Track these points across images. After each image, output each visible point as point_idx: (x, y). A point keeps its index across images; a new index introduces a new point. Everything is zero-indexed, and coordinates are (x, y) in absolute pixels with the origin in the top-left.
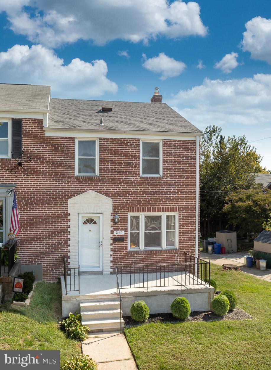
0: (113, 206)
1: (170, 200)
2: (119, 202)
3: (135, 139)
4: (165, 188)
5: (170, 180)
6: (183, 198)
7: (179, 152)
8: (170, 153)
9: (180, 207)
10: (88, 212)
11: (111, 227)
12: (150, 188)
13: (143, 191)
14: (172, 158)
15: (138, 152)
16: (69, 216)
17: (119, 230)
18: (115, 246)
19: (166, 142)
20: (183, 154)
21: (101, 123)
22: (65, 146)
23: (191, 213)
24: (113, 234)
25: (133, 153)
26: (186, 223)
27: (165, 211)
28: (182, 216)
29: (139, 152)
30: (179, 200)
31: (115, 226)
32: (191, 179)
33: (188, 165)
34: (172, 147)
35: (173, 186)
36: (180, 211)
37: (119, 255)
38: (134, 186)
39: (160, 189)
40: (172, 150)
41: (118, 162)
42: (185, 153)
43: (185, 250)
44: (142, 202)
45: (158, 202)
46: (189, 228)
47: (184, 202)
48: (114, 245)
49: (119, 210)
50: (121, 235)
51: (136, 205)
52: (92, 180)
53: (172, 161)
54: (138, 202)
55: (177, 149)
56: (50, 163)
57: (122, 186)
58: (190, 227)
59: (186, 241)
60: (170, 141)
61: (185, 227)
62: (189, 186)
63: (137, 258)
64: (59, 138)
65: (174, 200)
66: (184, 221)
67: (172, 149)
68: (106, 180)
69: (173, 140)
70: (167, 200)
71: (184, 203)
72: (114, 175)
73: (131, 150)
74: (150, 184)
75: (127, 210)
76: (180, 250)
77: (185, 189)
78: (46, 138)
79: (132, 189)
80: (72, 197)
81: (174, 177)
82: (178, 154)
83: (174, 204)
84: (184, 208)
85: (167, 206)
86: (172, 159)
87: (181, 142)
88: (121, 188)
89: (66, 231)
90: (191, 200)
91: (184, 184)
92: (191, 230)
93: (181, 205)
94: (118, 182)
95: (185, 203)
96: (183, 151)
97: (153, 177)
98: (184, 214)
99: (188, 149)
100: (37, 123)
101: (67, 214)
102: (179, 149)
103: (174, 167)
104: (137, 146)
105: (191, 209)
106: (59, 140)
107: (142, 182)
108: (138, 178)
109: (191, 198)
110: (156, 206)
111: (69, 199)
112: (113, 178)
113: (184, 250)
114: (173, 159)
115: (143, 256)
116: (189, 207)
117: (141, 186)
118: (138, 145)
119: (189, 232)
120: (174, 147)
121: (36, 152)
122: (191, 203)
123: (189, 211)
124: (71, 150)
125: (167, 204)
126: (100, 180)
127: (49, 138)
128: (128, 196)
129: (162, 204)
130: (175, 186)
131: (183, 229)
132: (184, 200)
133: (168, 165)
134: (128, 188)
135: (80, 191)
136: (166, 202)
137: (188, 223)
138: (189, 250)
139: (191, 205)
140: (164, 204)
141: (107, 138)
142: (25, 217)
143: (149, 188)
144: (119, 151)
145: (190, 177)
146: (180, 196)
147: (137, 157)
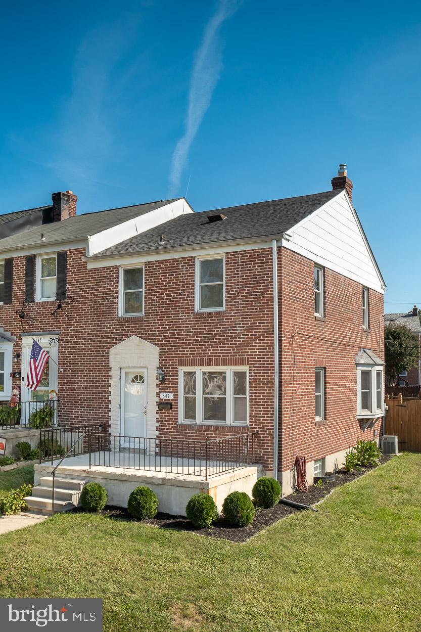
0: (159, 357)
1: (235, 347)
2: (167, 352)
3: (188, 257)
4: (228, 328)
5: (236, 316)
6: (255, 343)
7: (248, 270)
8: (236, 272)
9: (250, 358)
10: (130, 366)
11: (157, 387)
12: (208, 329)
13: (197, 334)
14: (238, 279)
15: (192, 276)
16: (111, 371)
17: (166, 392)
18: (162, 416)
19: (229, 256)
20: (255, 272)
21: (161, 241)
22: (108, 279)
23: (268, 367)
24: (159, 397)
25: (185, 278)
26: (260, 384)
27: (229, 365)
28: (253, 372)
29: (194, 276)
30: (248, 346)
31: (161, 387)
32: (267, 311)
33: (263, 289)
34: (238, 262)
35: (240, 324)
36: (250, 364)
37: (167, 429)
38: (186, 327)
39: (221, 331)
40: (238, 268)
41: (166, 294)
42: (258, 269)
43: (259, 428)
44: (195, 351)
45: (218, 350)
46: (264, 393)
47: (257, 349)
48: (161, 413)
49: (167, 363)
50: (169, 400)
51: (188, 355)
52: (136, 321)
53: (238, 285)
54: (191, 351)
55: (246, 265)
56: (92, 303)
57: (171, 327)
58: (266, 390)
59: (260, 414)
60: (236, 254)
61: (258, 390)
62: (264, 323)
63: (189, 436)
64: (101, 269)
65: (241, 347)
66: (256, 381)
67: (238, 265)
68: (151, 320)
69: (240, 251)
70: (230, 347)
71: (256, 352)
72: (160, 312)
73: (183, 274)
74: (208, 323)
75: (176, 362)
76: (251, 428)
77: (258, 329)
78: (89, 271)
79: (184, 332)
80: (113, 346)
81: (241, 310)
82: (247, 273)
83: (242, 352)
84: (257, 359)
85: (231, 356)
86: (238, 282)
87: (252, 253)
88: (169, 330)
89: (107, 391)
90: (267, 346)
91: (257, 320)
92: (268, 396)
93: (252, 355)
94: (165, 322)
95: (259, 352)
96: (255, 267)
97: (210, 313)
98: (257, 370)
99: (262, 263)
100: (80, 253)
101: (108, 368)
102: (249, 264)
103: (241, 293)
104: (190, 268)
105: (268, 361)
106: (101, 272)
107: (196, 321)
108: (191, 316)
109: (269, 343)
110: (215, 356)
111: (110, 348)
112: (160, 317)
113: (256, 428)
114: (240, 282)
115: (197, 434)
116: (264, 358)
117: (195, 326)
118: (192, 266)
119: (264, 399)
120: (241, 262)
121: (79, 290)
122: (267, 352)
123: (264, 364)
124: (113, 284)
125: (231, 353)
126: (145, 321)
127: (91, 270)
128: (178, 342)
129: (224, 353)
130: (243, 324)
131: (256, 393)
132: (256, 346)
133: (233, 291)
134: (178, 330)
135: (123, 337)
136: (230, 350)
137: (263, 384)
138: (264, 428)
139: (268, 355)
140: (226, 353)
141: (153, 262)
142: (68, 372)
143: (205, 329)
144: (166, 278)
145: (265, 308)
146: (251, 341)
147: (190, 284)
